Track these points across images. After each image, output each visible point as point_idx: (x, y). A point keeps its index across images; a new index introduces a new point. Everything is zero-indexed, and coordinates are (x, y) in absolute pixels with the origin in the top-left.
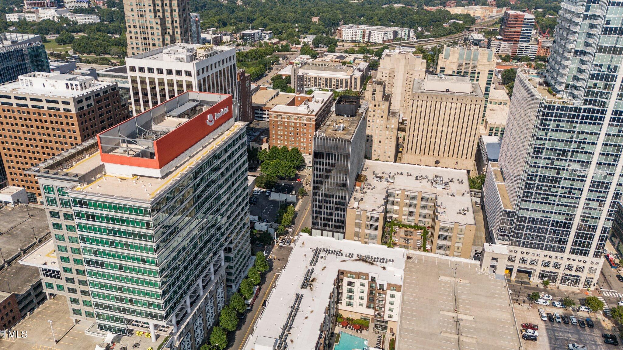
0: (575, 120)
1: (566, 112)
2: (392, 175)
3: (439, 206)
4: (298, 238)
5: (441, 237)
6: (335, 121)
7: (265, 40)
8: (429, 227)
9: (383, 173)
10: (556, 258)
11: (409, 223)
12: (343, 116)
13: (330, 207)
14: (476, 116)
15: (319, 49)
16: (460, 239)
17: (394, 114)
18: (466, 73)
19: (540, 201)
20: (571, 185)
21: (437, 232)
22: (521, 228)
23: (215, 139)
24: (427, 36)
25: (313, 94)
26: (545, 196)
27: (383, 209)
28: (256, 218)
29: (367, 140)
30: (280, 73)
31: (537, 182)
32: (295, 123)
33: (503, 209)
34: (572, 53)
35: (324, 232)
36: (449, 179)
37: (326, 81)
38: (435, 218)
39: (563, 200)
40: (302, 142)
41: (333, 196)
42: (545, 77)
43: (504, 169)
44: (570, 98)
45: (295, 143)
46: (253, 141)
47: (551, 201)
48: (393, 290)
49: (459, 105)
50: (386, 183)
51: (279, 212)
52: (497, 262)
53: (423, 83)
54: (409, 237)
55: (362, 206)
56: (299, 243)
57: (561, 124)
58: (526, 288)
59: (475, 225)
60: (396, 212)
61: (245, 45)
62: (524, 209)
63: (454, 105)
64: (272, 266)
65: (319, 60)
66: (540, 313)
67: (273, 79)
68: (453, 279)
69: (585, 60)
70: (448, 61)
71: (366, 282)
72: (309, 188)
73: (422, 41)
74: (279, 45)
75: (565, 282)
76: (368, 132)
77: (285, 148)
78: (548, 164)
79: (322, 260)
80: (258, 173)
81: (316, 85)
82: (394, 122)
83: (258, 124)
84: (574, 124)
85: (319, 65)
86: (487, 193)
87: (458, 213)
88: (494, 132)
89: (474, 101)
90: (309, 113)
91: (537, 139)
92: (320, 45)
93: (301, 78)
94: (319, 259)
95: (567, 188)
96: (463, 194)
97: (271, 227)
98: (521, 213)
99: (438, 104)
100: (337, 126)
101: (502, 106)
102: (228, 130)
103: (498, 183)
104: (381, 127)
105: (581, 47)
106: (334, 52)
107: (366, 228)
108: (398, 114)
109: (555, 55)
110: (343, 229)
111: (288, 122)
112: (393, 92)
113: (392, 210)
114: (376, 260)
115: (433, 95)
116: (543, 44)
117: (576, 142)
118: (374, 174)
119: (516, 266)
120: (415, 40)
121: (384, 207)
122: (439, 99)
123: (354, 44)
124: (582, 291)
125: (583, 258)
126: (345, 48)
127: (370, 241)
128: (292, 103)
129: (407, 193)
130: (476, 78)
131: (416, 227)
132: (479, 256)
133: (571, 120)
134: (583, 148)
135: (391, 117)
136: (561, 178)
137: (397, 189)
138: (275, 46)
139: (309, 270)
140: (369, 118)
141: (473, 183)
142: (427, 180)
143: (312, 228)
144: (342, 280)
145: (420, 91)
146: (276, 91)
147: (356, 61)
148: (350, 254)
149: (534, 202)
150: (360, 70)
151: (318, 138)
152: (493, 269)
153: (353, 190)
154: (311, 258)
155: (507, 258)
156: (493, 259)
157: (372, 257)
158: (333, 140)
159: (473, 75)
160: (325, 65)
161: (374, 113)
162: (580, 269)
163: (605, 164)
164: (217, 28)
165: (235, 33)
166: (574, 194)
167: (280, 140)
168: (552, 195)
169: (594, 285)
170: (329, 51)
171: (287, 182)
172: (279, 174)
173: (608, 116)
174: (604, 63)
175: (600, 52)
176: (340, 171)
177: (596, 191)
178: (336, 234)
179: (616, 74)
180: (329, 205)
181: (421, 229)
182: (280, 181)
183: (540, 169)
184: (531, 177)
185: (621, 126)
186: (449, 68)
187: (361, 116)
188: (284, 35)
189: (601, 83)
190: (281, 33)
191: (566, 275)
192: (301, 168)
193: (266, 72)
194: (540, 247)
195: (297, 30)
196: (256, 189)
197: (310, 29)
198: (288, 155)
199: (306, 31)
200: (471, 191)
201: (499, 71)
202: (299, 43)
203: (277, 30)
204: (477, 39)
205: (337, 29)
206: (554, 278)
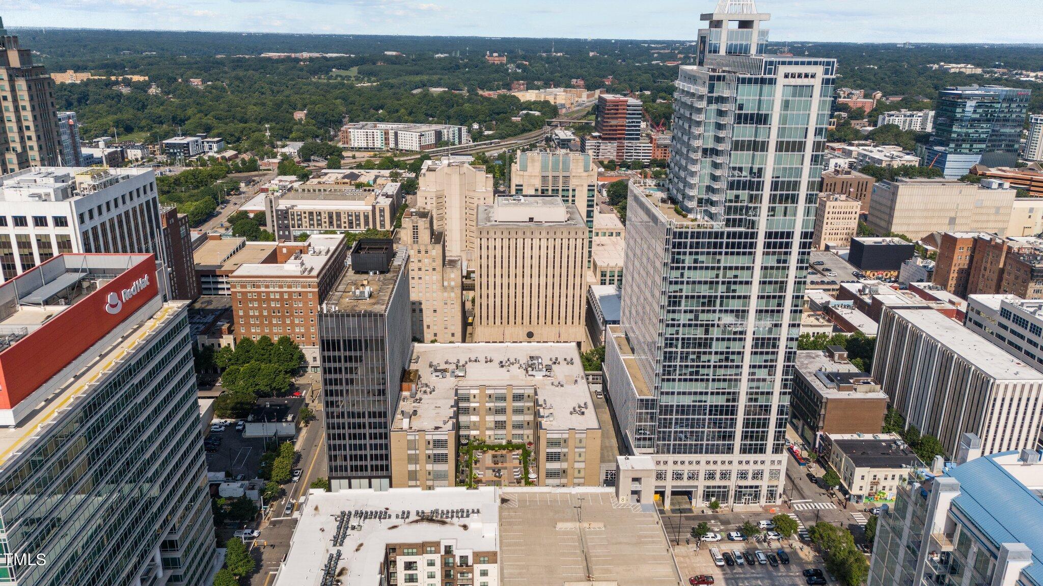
0: (718, 250)
1: (704, 240)
2: (461, 364)
3: (541, 406)
4: (307, 499)
5: (551, 457)
6: (354, 283)
7: (211, 154)
8: (530, 444)
9: (446, 363)
10: (723, 463)
11: (497, 442)
12: (367, 273)
13: (360, 434)
14: (579, 255)
15: (312, 164)
16: (580, 455)
17: (453, 263)
18: (555, 191)
19: (688, 377)
20: (727, 348)
21: (544, 450)
22: (667, 424)
23: (125, 338)
24: (488, 137)
25: (309, 240)
26: (694, 370)
27: (453, 424)
28: (221, 475)
29: (414, 311)
30: (244, 208)
31: (679, 350)
32: (281, 293)
33: (638, 397)
34: (700, 154)
35: (353, 481)
36: (551, 360)
37: (331, 217)
38: (538, 426)
39: (719, 371)
40: (298, 325)
41: (364, 413)
42: (668, 190)
43: (631, 335)
44: (706, 218)
45: (285, 327)
46: (203, 333)
47: (704, 375)
48: (484, 562)
49: (551, 241)
50: (453, 379)
51: (266, 458)
52: (640, 483)
53: (492, 210)
54: (500, 465)
55: (416, 424)
56: (308, 509)
57: (700, 258)
58: (687, 518)
59: (600, 428)
60: (476, 426)
61: (172, 164)
62: (667, 393)
63: (544, 242)
64: (261, 560)
65: (313, 182)
66: (712, 555)
67: (231, 220)
68: (578, 524)
69: (718, 161)
70: (525, 173)
71: (437, 558)
72: (317, 406)
73: (482, 145)
74: (239, 161)
75: (740, 499)
76: (414, 296)
77: (265, 340)
78: (691, 320)
79: (355, 532)
80: (217, 391)
81: (313, 225)
82: (454, 277)
83: (210, 302)
84: (718, 257)
85: (314, 191)
86: (610, 375)
87: (571, 413)
88: (608, 278)
89: (573, 234)
90: (306, 274)
91: (671, 283)
92: (312, 157)
93: (284, 215)
94: (349, 532)
95: (722, 353)
96: (576, 381)
97: (253, 488)
98: (665, 401)
99: (520, 242)
100: (358, 292)
101: (614, 238)
102: (151, 317)
103: (625, 357)
104: (435, 286)
105: (710, 145)
106: (339, 168)
107: (427, 463)
108: (459, 263)
109: (678, 157)
110: (387, 470)
111: (268, 293)
112: (446, 227)
113: (468, 424)
114: (450, 515)
115: (510, 229)
116: (659, 142)
117: (723, 283)
118: (431, 366)
119: (669, 485)
120: (471, 143)
121: (455, 420)
122: (520, 234)
123: (372, 153)
124: (766, 509)
125: (759, 457)
126: (357, 160)
127: (436, 483)
128: (273, 258)
129: (488, 392)
130: (570, 199)
131: (510, 447)
132: (612, 480)
133: (712, 250)
134: (734, 291)
135: (448, 269)
136: (712, 339)
137: (472, 387)
138: (230, 163)
139: (331, 556)
140: (411, 274)
141: (587, 362)
142: (518, 365)
143: (330, 478)
144: (395, 562)
145: (489, 224)
146: (239, 240)
147: (379, 181)
148: (404, 513)
149: (680, 380)
150: (387, 196)
151: (326, 316)
152: (636, 496)
153: (398, 399)
154: (334, 532)
155: (654, 476)
156: (634, 480)
157: (442, 512)
158: (353, 316)
159: (565, 193)
160: (325, 190)
161: (420, 265)
162: (757, 475)
163: (767, 311)
164: (113, 136)
165: (151, 143)
166: (733, 361)
167: (254, 325)
168: (703, 367)
169: (780, 497)
170: (329, 167)
171: (276, 400)
172: (257, 387)
173: (761, 240)
174: (743, 166)
175: (736, 149)
176: (372, 369)
177: (762, 353)
178: (375, 482)
179: (762, 179)
180: (357, 431)
181: (518, 449)
182: (261, 401)
183: (681, 329)
184: (670, 343)
185: (780, 253)
186: (529, 185)
187: (399, 272)
188: (245, 144)
189: (744, 194)
190: (238, 140)
191: (740, 487)
192: (299, 372)
193: (218, 209)
194: (698, 450)
195: (268, 134)
196: (216, 420)
197: (291, 132)
198: (272, 352)
199: (285, 135)
200: (587, 375)
201: (603, 186)
202: (274, 156)
203: (232, 135)
204: (565, 137)
205: (339, 130)
206: (724, 496)
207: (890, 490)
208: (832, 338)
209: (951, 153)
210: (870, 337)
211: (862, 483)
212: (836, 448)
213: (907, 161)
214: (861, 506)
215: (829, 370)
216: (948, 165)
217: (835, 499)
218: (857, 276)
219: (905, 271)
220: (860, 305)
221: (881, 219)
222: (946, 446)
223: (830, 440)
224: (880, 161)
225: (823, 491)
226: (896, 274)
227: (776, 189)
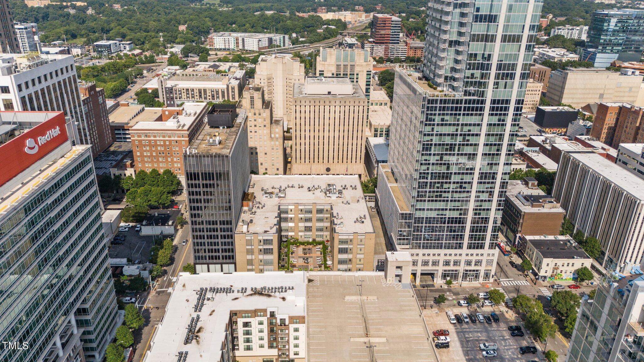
0: (458, 112)
1: (449, 105)
2: (282, 189)
3: (335, 217)
4: (178, 280)
5: (342, 251)
6: (209, 134)
7: (125, 52)
8: (328, 241)
9: (273, 188)
10: (456, 255)
11: (306, 240)
12: (218, 127)
13: (214, 235)
14: (361, 117)
15: (189, 59)
16: (361, 250)
17: (277, 122)
18: (345, 75)
19: (434, 199)
20: (461, 179)
21: (337, 246)
22: (417, 229)
23: (42, 171)
24: (302, 42)
25: (184, 106)
26: (439, 194)
27: (277, 229)
28: (124, 260)
29: (252, 153)
30: (145, 86)
31: (429, 180)
32: (164, 141)
33: (400, 212)
34: (447, 44)
35: (210, 266)
36: (342, 186)
37: (200, 92)
38: (333, 230)
39: (455, 195)
40: (176, 162)
41: (216, 221)
42: (423, 71)
43: (395, 170)
44: (450, 90)
45: (167, 164)
46: (114, 167)
47: (445, 197)
48: (296, 323)
49: (342, 108)
50: (277, 199)
51: (154, 250)
52: (401, 270)
53: (303, 87)
54: (308, 255)
55: (252, 229)
56: (178, 286)
57: (446, 118)
58: (431, 291)
59: (374, 232)
60: (292, 229)
61: (100, 58)
62: (420, 209)
63: (338, 109)
64: (150, 318)
65: (189, 70)
66: (448, 316)
67: (137, 94)
68: (359, 297)
69: (460, 50)
70: (326, 63)
71: (265, 320)
72: (187, 215)
73: (298, 48)
74: (143, 56)
75: (466, 278)
76: (251, 143)
77: (154, 171)
78: (438, 160)
79: (209, 302)
80: (124, 204)
81: (189, 97)
82: (278, 131)
83: (120, 147)
84: (458, 117)
85: (190, 75)
86: (381, 196)
87: (355, 222)
88: (379, 133)
89: (357, 103)
90: (180, 128)
91: (425, 135)
92: (190, 55)
93: (170, 91)
94: (206, 302)
95: (458, 183)
96: (358, 201)
97: (145, 270)
98: (419, 214)
99: (322, 108)
100: (211, 140)
101: (383, 107)
102: (63, 156)
103: (391, 185)
104: (265, 137)
105: (454, 38)
106: (207, 61)
107: (259, 254)
108: (282, 121)
109: (431, 48)
110: (233, 258)
111: (156, 141)
112: (274, 99)
113: (287, 228)
114: (274, 291)
115: (315, 99)
116: (412, 45)
117: (461, 135)
118: (262, 190)
119: (419, 269)
120: (291, 46)
121: (278, 227)
122: (322, 102)
123: (228, 52)
124: (483, 285)
125: (479, 251)
126: (218, 56)
127: (266, 267)
128: (160, 119)
129: (300, 207)
130: (355, 80)
131: (315, 243)
132: (382, 266)
133: (454, 112)
134: (468, 140)
135: (274, 126)
136: (451, 173)
137: (289, 204)
138: (137, 58)
139: (193, 319)
140: (249, 129)
141: (365, 187)
142: (320, 190)
143: (195, 264)
144: (236, 322)
145: (301, 96)
146: (140, 107)
147: (232, 70)
148: (243, 289)
149: (429, 201)
150: (237, 79)
151: (189, 156)
152: (398, 278)
153: (240, 212)
154: (195, 302)
155: (411, 263)
156: (397, 267)
157: (269, 288)
158: (208, 157)
159: (352, 77)
160: (197, 75)
161: (255, 123)
162: (478, 263)
163: (489, 154)
164: (64, 41)
165: (87, 45)
166: (465, 188)
167: (147, 162)
168: (445, 192)
169: (493, 277)
170: (200, 61)
171: (162, 211)
172: (150, 202)
173: (488, 105)
174: (478, 52)
175: (473, 41)
176: (222, 192)
177: (484, 183)
178: (225, 266)
179: (490, 62)
180: (212, 233)
181: (320, 244)
182: (152, 212)
183: (431, 167)
184: (423, 175)
185: (500, 114)
186: (328, 71)
187: (239, 127)
188: (147, 46)
189: (477, 73)
190: (143, 43)
191: (467, 271)
192: (178, 193)
193: (129, 87)
194: (440, 247)
195: (162, 39)
196: (122, 224)
197: (177, 38)
198: (159, 180)
199: (172, 40)
200: (365, 196)
201: (376, 73)
202: (166, 54)
203: (139, 40)
204: (351, 42)
205: (207, 38)
206: (455, 276)
207: (566, 273)
208: (526, 172)
209: (599, 53)
210: (551, 171)
211: (547, 268)
212: (530, 245)
213: (571, 58)
214: (546, 283)
215: (525, 194)
216: (597, 60)
217: (528, 278)
218: (540, 131)
219: (571, 128)
220: (544, 151)
221: (555, 95)
222: (603, 244)
223: (526, 239)
224: (554, 58)
225: (521, 273)
226: (565, 130)
227: (500, 70)
